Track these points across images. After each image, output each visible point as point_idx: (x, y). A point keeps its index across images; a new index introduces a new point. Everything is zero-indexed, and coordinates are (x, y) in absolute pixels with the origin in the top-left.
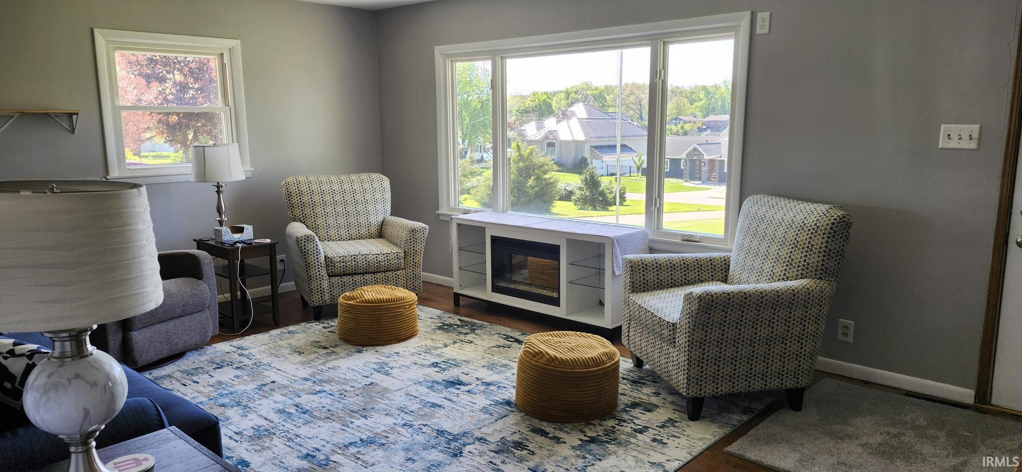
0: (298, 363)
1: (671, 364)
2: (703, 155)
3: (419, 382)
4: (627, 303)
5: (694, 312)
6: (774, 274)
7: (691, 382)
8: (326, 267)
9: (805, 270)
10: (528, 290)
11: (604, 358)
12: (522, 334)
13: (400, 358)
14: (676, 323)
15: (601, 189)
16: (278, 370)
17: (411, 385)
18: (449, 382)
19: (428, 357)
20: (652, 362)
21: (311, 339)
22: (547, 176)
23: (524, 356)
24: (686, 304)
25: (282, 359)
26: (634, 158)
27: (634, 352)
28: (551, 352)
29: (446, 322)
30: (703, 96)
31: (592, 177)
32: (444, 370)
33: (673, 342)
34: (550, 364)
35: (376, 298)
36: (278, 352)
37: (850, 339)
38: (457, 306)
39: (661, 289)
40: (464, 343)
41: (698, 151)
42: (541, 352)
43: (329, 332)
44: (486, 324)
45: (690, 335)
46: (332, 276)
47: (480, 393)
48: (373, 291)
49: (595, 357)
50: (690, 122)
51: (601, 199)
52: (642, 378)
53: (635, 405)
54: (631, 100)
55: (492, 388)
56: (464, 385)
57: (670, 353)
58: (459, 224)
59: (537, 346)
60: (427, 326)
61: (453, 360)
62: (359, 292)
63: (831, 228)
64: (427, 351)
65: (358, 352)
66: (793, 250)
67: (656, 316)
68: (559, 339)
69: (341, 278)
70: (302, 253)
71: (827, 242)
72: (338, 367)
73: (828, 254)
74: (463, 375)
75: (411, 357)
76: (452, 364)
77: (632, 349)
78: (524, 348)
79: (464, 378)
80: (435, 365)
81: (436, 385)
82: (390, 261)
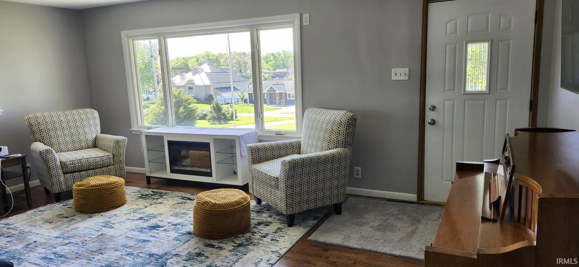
0: (50, 228)
1: (277, 199)
2: (276, 90)
3: (133, 230)
4: (251, 170)
5: (287, 170)
6: (323, 147)
7: (288, 207)
8: (62, 168)
9: (338, 144)
10: (193, 170)
11: (242, 200)
12: (192, 195)
13: (118, 218)
14: (278, 177)
15: (222, 112)
16: (37, 234)
17: (128, 231)
18: (151, 227)
19: (136, 214)
20: (267, 200)
21: (56, 213)
22: (191, 106)
23: (197, 205)
24: (283, 166)
25: (38, 227)
26: (239, 94)
27: (256, 196)
28: (213, 201)
29: (143, 194)
30: (273, 58)
31: (217, 105)
32: (147, 220)
33: (277, 187)
34: (212, 207)
35: (98, 184)
36: (35, 224)
37: (360, 176)
38: (149, 184)
39: (268, 160)
40: (157, 204)
41: (273, 89)
42: (207, 202)
43: (67, 208)
44: (169, 192)
45: (286, 182)
46: (66, 173)
47: (172, 230)
48: (96, 180)
49: (237, 201)
50: (267, 73)
51: (223, 117)
52: (262, 209)
53: (259, 224)
54: (234, 62)
55: (178, 226)
56: (161, 227)
57: (276, 193)
58: (147, 136)
59: (204, 199)
60: (132, 197)
61: (152, 214)
62: (86, 181)
63: (348, 122)
64: (135, 211)
65: (89, 217)
66: (331, 134)
67: (267, 175)
68: (216, 194)
69: (72, 174)
70: (44, 161)
71: (346, 129)
72: (78, 227)
73: (347, 135)
74: (159, 222)
75: (125, 216)
76: (152, 217)
77: (255, 195)
78: (197, 201)
79: (160, 224)
80: (141, 218)
81: (144, 230)
82: (104, 161)
